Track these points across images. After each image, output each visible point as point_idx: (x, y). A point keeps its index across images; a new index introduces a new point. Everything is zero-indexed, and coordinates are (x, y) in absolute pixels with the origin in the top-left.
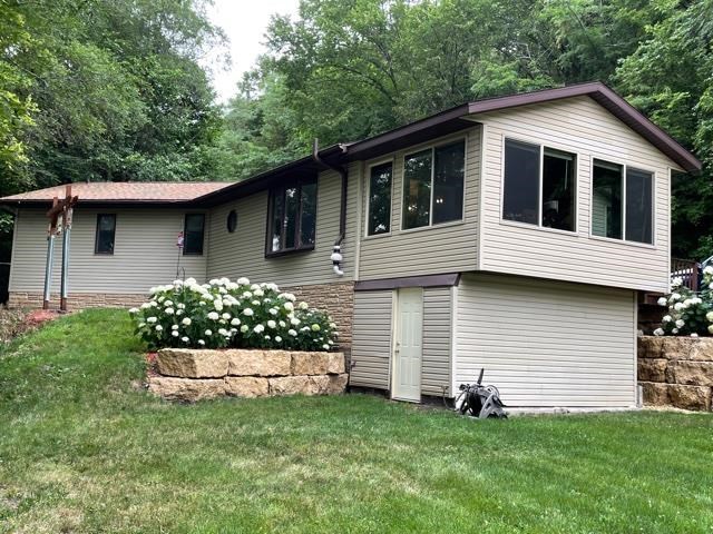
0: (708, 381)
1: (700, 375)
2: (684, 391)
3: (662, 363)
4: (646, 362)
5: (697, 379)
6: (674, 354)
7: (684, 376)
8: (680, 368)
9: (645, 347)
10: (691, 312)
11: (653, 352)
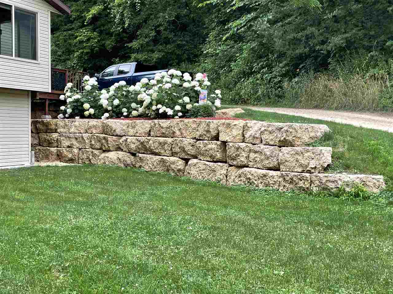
0: (78, 145)
1: (74, 142)
2: (65, 151)
3: (55, 135)
4: (47, 135)
5: (72, 144)
6: (62, 130)
7: (66, 143)
8: (64, 138)
9: (47, 126)
10: (75, 104)
11: (51, 129)
